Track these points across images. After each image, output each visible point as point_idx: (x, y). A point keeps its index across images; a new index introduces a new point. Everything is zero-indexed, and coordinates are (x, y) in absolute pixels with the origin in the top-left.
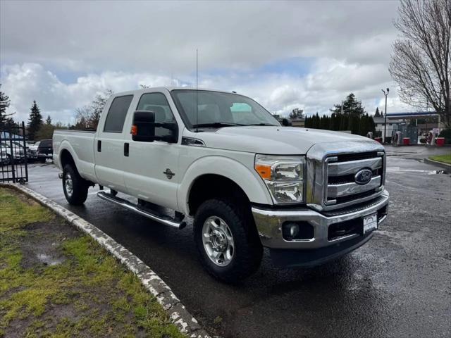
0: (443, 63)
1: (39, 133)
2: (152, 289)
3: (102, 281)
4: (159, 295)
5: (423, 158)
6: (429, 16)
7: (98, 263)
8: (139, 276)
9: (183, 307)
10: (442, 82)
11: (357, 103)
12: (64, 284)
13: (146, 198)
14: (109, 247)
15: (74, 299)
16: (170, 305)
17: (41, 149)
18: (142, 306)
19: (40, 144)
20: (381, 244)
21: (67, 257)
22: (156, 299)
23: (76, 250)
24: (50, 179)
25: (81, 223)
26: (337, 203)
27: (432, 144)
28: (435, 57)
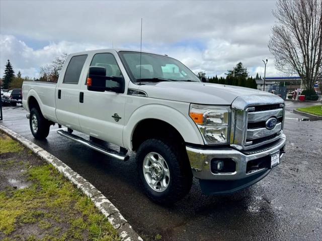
0: (306, 43)
1: (11, 84)
2: (103, 211)
3: (62, 203)
4: (109, 216)
5: (292, 109)
6: (297, 9)
7: (58, 187)
8: (93, 199)
9: (130, 227)
10: (304, 56)
11: (243, 70)
12: (31, 206)
13: (96, 135)
14: (67, 174)
15: (39, 219)
16: (119, 225)
17: (13, 96)
18: (96, 226)
19: (13, 92)
20: (276, 174)
21: (34, 182)
22: (107, 219)
23: (41, 177)
24: (20, 119)
25: (44, 154)
26: (253, 144)
27: (296, 99)
28: (300, 38)
